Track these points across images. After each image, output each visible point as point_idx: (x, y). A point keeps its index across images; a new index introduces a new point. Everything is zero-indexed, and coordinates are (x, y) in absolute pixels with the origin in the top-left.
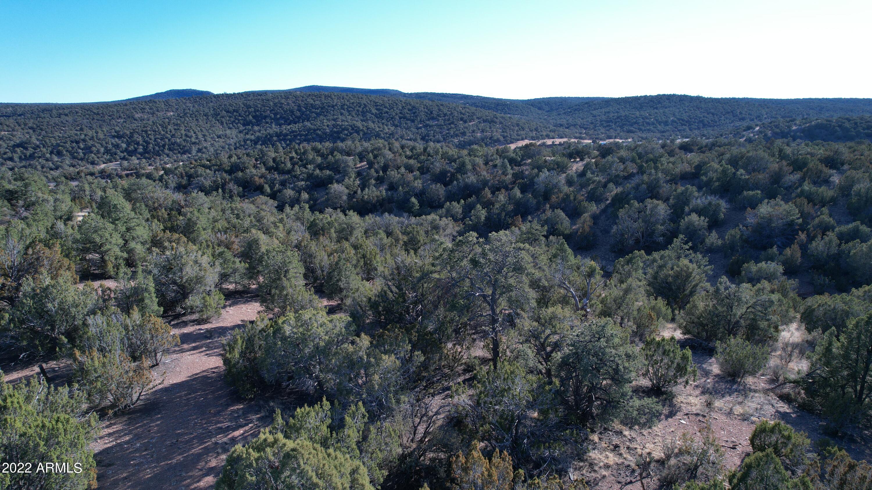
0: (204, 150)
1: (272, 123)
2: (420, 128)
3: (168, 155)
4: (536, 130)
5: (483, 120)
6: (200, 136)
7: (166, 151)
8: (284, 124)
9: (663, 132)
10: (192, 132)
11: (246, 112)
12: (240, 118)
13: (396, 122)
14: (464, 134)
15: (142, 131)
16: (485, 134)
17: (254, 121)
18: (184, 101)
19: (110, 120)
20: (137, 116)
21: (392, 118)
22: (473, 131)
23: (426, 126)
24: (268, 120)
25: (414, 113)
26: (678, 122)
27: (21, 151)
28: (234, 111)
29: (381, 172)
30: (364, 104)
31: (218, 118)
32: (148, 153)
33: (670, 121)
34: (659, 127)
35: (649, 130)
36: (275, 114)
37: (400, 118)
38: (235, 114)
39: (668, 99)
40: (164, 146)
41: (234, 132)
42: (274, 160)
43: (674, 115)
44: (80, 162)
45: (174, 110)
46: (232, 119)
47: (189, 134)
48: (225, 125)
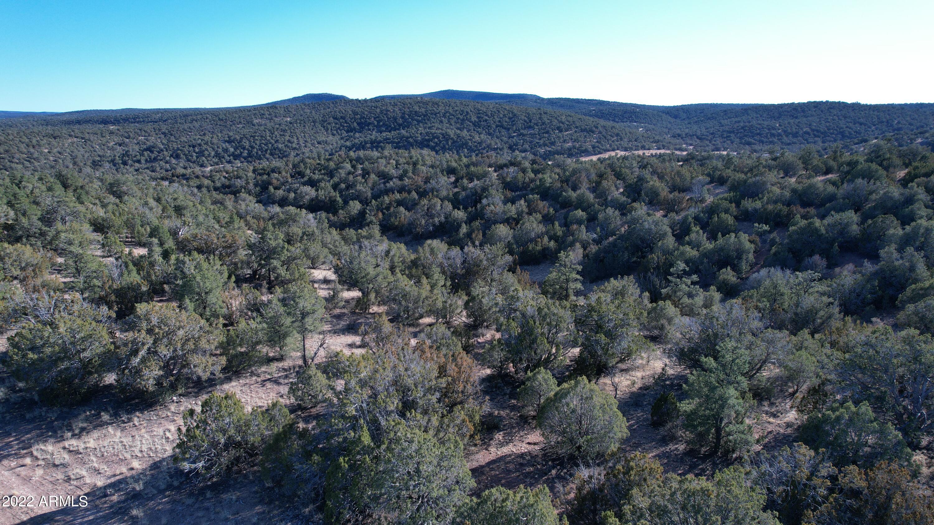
1: (373, 130)
3: (268, 159)
5: (581, 129)
6: (302, 142)
7: (267, 156)
8: (384, 131)
9: (789, 144)
10: (295, 138)
12: (345, 125)
13: (491, 131)
15: (251, 136)
16: (576, 144)
17: (358, 127)
18: (303, 107)
19: (231, 126)
20: (255, 121)
21: (489, 126)
22: (565, 141)
23: (519, 135)
24: (371, 127)
26: (811, 133)
27: (148, 155)
28: (342, 117)
30: (467, 112)
31: (325, 124)
32: (251, 157)
33: (801, 132)
34: (785, 139)
35: (771, 142)
36: (378, 122)
37: (497, 126)
39: (815, 107)
40: (266, 150)
41: (337, 137)
43: (810, 125)
44: (191, 164)
45: (292, 115)
46: (337, 126)
47: (292, 140)
48: (329, 131)
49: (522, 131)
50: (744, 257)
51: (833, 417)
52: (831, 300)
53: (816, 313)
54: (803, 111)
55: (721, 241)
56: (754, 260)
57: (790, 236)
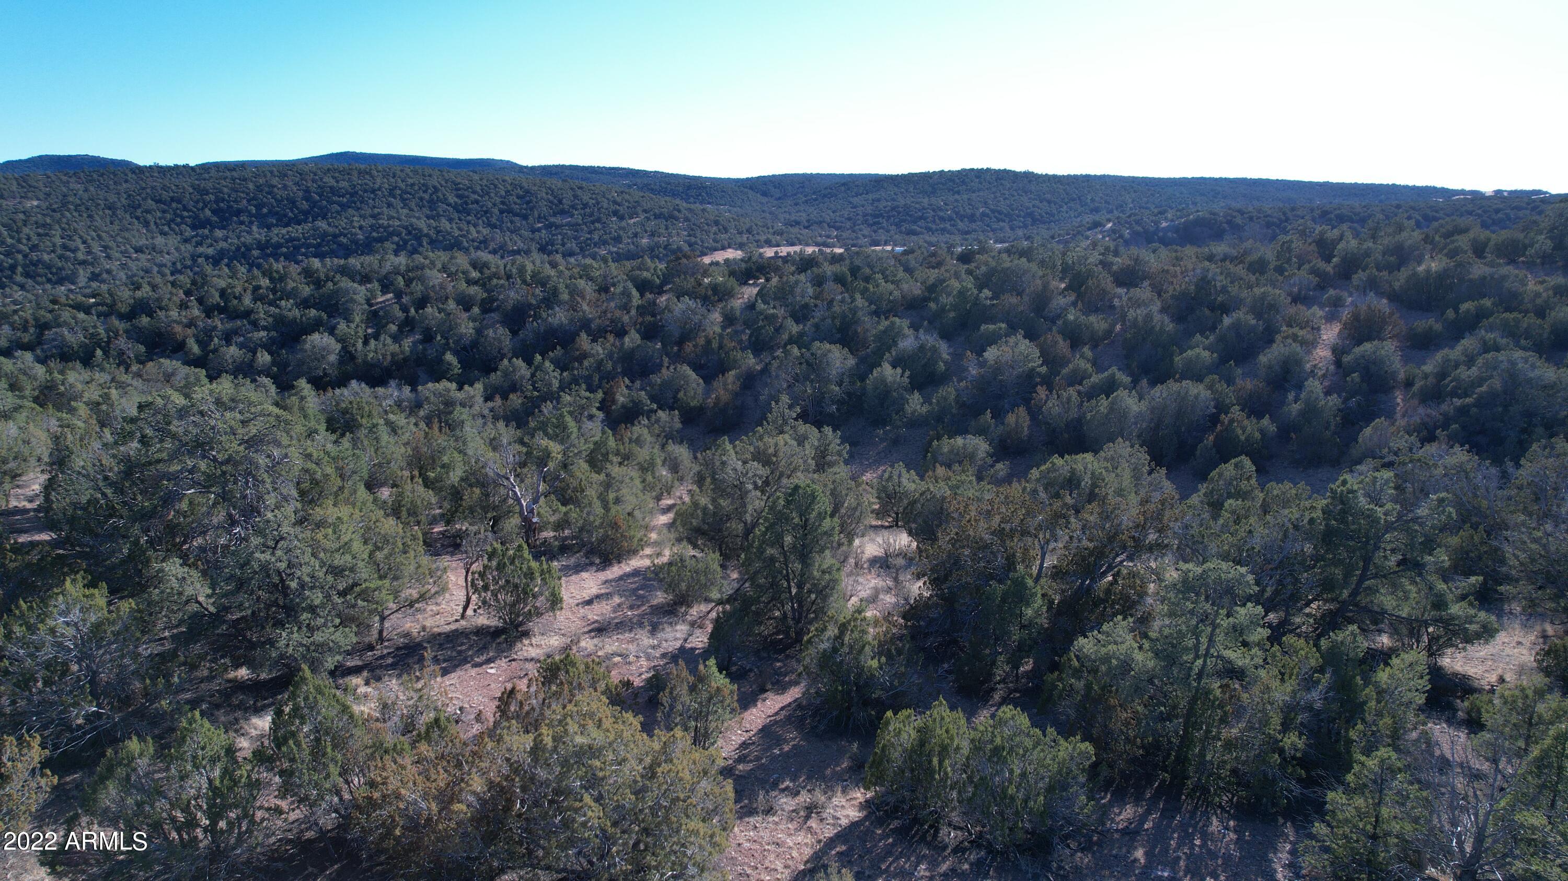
0: (105, 276)
1: (251, 223)
2: (539, 230)
4: (749, 231)
5: (655, 215)
6: (96, 248)
8: (277, 225)
9: (967, 233)
10: (79, 241)
11: (197, 202)
12: (186, 214)
13: (494, 220)
14: (618, 240)
16: (656, 239)
17: (215, 219)
21: (486, 212)
22: (636, 235)
23: (549, 226)
24: (244, 218)
25: (528, 203)
26: (992, 215)
28: (172, 199)
29: (412, 310)
30: (435, 187)
33: (978, 214)
34: (961, 225)
35: (943, 230)
36: (259, 207)
37: (502, 212)
38: (174, 205)
39: (978, 177)
40: (13, 268)
41: (173, 241)
42: (223, 293)
43: (986, 203)
45: (42, 196)
46: (168, 216)
47: (72, 245)
48: (153, 226)
49: (552, 220)
54: (963, 182)
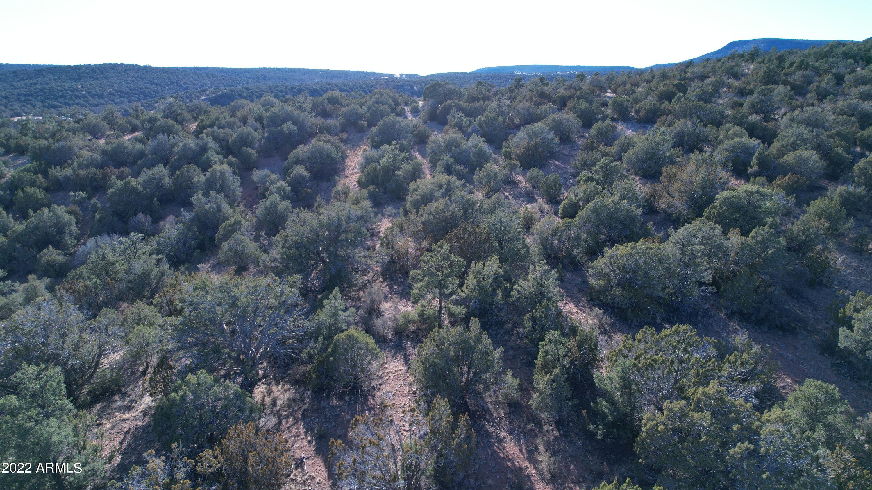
26: (116, 94)
33: (106, 94)
34: (91, 100)
39: (113, 69)
43: (112, 86)
50: (67, 231)
51: (178, 398)
52: (160, 257)
53: (149, 275)
54: (102, 73)
55: (33, 218)
56: (79, 232)
57: (110, 199)
